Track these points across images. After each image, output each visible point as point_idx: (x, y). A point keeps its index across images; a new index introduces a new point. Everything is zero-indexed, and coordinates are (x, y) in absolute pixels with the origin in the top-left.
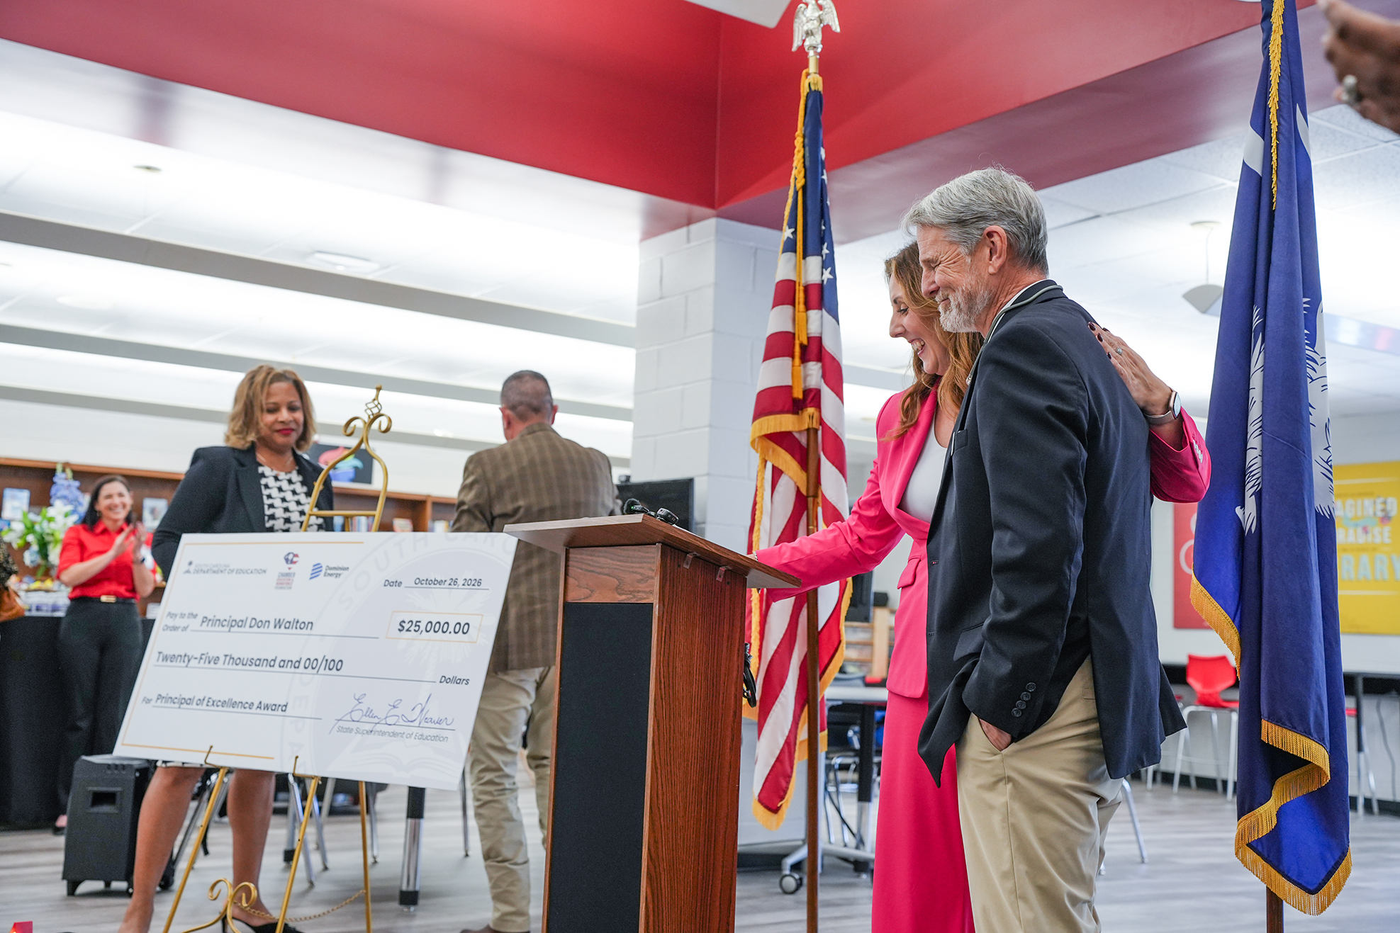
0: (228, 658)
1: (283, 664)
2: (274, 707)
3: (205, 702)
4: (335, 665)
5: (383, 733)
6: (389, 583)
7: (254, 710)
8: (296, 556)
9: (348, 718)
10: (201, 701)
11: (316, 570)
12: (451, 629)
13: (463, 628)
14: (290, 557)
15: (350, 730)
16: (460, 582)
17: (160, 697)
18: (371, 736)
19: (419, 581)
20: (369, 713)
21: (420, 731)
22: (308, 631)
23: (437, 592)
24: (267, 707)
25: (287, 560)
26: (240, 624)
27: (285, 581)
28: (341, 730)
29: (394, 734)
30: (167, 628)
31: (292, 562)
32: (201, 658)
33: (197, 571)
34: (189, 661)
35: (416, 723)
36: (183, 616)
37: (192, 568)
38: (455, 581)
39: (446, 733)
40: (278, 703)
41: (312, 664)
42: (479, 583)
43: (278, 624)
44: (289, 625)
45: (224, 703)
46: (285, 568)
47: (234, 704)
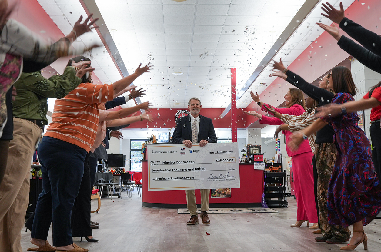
0: (173, 170)
1: (189, 170)
2: (191, 178)
3: (171, 179)
4: (203, 169)
5: (220, 180)
6: (210, 153)
7: (185, 179)
8: (184, 148)
9: (210, 178)
10: (169, 179)
11: (191, 151)
12: (229, 160)
13: (232, 160)
14: (183, 149)
15: (211, 180)
16: (228, 152)
17: (156, 179)
18: (217, 181)
19: (218, 152)
20: (215, 177)
21: (228, 179)
22: (194, 163)
23: (223, 154)
24: (188, 178)
25: (182, 150)
26: (174, 163)
27: (183, 154)
28: (209, 180)
29: (222, 180)
30: (151, 165)
31: (183, 150)
32: (165, 170)
33: (155, 153)
34: (162, 171)
35: (227, 177)
36: (156, 162)
37: (154, 152)
38: (227, 152)
39: (234, 179)
40: (191, 177)
41: (197, 169)
42: (232, 152)
43: (185, 162)
44: (188, 162)
45: (176, 178)
46: (182, 151)
47: (179, 178)
